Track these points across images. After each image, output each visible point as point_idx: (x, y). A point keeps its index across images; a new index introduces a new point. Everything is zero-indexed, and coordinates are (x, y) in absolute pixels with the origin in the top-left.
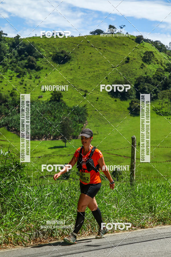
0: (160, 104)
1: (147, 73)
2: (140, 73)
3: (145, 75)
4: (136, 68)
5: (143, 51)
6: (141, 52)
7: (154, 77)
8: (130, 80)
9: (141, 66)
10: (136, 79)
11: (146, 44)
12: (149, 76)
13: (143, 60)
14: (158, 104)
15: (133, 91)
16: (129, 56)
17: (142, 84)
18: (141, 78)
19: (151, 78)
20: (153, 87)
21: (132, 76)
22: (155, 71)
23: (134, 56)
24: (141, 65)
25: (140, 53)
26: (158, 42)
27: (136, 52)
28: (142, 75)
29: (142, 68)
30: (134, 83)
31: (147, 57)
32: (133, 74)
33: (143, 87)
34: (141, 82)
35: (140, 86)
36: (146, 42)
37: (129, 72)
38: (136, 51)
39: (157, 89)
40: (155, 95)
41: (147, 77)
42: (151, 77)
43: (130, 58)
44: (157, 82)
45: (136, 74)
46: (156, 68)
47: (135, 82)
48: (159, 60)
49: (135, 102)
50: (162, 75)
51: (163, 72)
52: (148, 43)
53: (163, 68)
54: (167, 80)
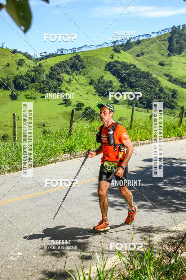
0: (30, 92)
2: (17, 73)
3: (20, 74)
4: (14, 70)
7: (26, 75)
8: (11, 77)
10: (14, 77)
11: (20, 55)
13: (17, 64)
15: (13, 84)
16: (9, 62)
17: (18, 80)
18: (17, 76)
20: (25, 82)
22: (26, 71)
23: (12, 62)
24: (17, 68)
25: (16, 60)
26: (27, 53)
29: (18, 70)
31: (20, 63)
32: (12, 74)
33: (19, 82)
34: (17, 78)
36: (19, 53)
37: (10, 72)
38: (13, 59)
39: (28, 83)
40: (27, 86)
41: (21, 75)
42: (24, 75)
43: (10, 64)
44: (27, 79)
45: (14, 74)
47: (14, 79)
48: (28, 65)
49: (15, 91)
50: (30, 74)
51: (31, 72)
52: (21, 54)
53: (31, 70)
54: (33, 77)
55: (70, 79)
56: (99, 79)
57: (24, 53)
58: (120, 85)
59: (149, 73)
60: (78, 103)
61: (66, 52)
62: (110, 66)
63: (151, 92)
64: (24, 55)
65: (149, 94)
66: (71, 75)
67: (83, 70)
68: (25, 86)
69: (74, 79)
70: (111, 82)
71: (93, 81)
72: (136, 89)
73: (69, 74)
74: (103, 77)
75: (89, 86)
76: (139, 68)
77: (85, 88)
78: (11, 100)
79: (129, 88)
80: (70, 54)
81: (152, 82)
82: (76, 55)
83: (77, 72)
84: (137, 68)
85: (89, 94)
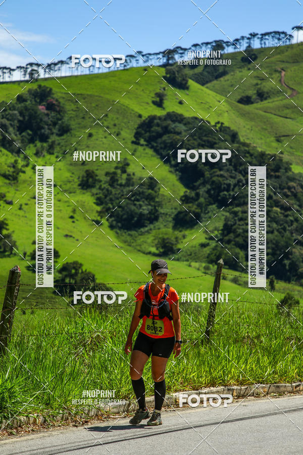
55: (14, 167)
56: (113, 170)
58: (182, 194)
59: (281, 160)
61: (7, 75)
62: (152, 129)
63: (287, 222)
65: (278, 230)
66: (18, 152)
67: (62, 137)
69: (27, 165)
70: (152, 183)
71: (92, 177)
72: (236, 209)
73: (12, 151)
74: (128, 165)
75: (78, 191)
76: (248, 142)
77: (65, 199)
79: (214, 206)
80: (19, 82)
81: (289, 188)
82: (40, 86)
83: (39, 144)
84: (242, 139)
85: (77, 220)
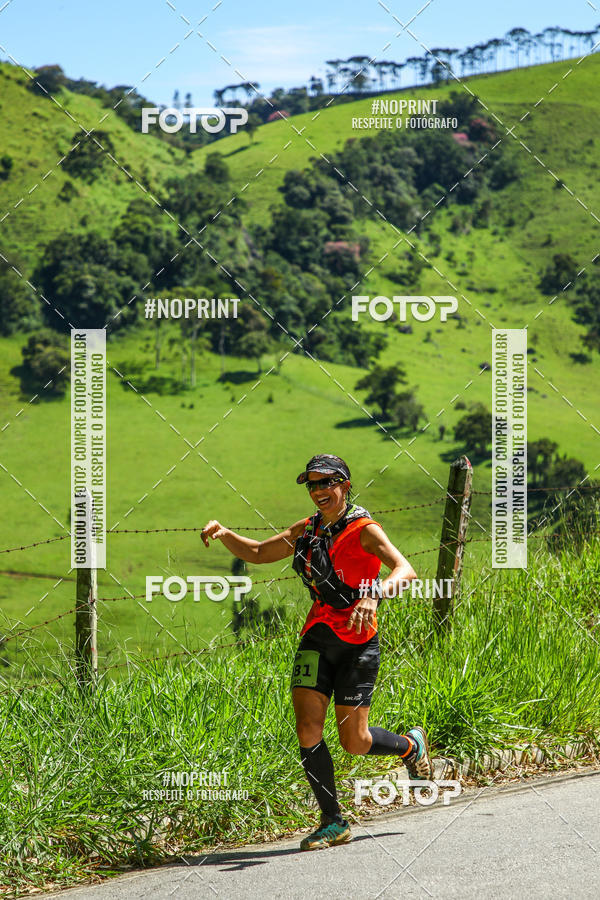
0: (148, 346)
1: (88, 220)
2: (61, 222)
3: (82, 231)
4: (41, 202)
5: (64, 131)
6: (57, 133)
7: (119, 237)
8: (20, 251)
9: (63, 195)
10: (44, 249)
11: (79, 102)
12: (98, 235)
13: (65, 166)
14: (141, 349)
15: (33, 297)
16: (11, 153)
17: (70, 266)
18: (65, 244)
19: (105, 241)
20: (118, 279)
21: (25, 236)
22: (123, 211)
23: (28, 152)
24: (64, 190)
25: (53, 139)
26: (127, 92)
27: (37, 134)
28: (69, 231)
29: (66, 200)
30: (35, 265)
31: (82, 154)
32: (29, 227)
33: (77, 280)
34: (65, 258)
35: (62, 276)
36: (78, 93)
37: (15, 217)
38: (38, 130)
39: (132, 288)
40: (125, 310)
41: (91, 236)
42: (106, 236)
43: (14, 161)
44: (130, 259)
45: (44, 228)
46: (126, 201)
47: (42, 260)
48: (136, 167)
49: (46, 343)
50: (149, 228)
51: (152, 215)
52: (85, 99)
53: (151, 198)
54: (170, 246)
55: (411, 258)
57: (111, 92)
60: (465, 413)
61: (388, 78)
64: (106, 106)
66: (419, 228)
67: (503, 193)
68: (115, 309)
69: (436, 254)
71: (566, 268)
73: (403, 227)
75: (541, 299)
77: (517, 316)
78: (21, 400)
80: (412, 90)
82: (453, 95)
83: (457, 209)
85: (542, 357)
